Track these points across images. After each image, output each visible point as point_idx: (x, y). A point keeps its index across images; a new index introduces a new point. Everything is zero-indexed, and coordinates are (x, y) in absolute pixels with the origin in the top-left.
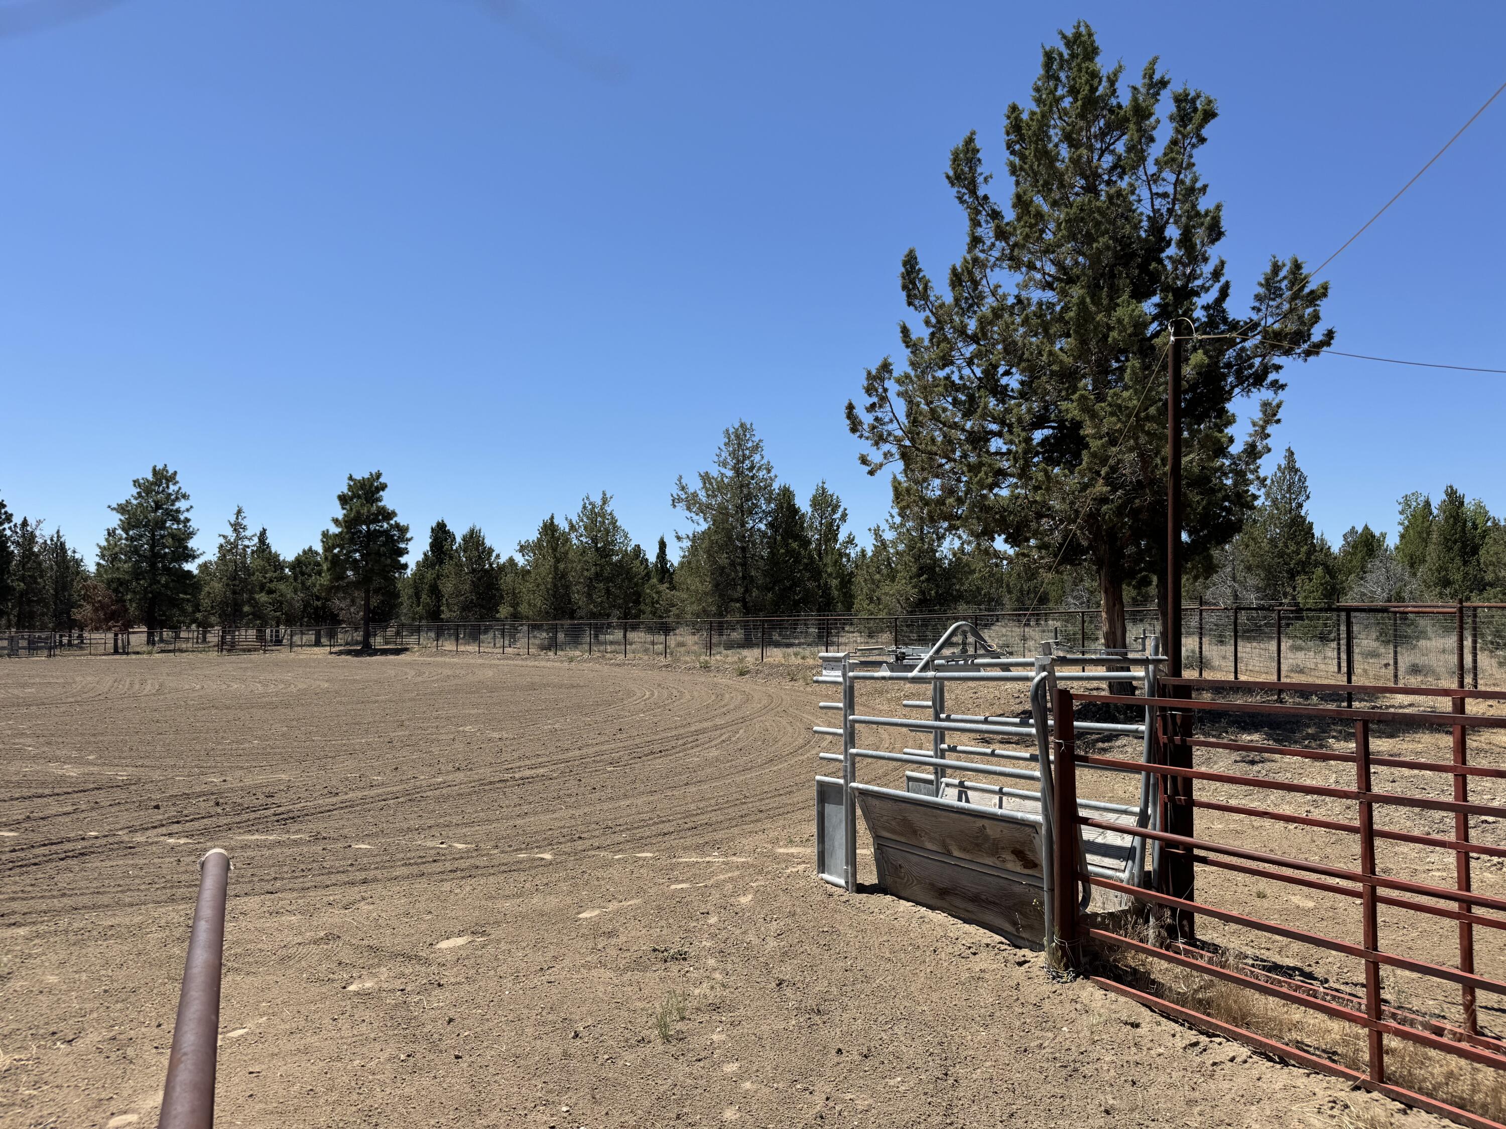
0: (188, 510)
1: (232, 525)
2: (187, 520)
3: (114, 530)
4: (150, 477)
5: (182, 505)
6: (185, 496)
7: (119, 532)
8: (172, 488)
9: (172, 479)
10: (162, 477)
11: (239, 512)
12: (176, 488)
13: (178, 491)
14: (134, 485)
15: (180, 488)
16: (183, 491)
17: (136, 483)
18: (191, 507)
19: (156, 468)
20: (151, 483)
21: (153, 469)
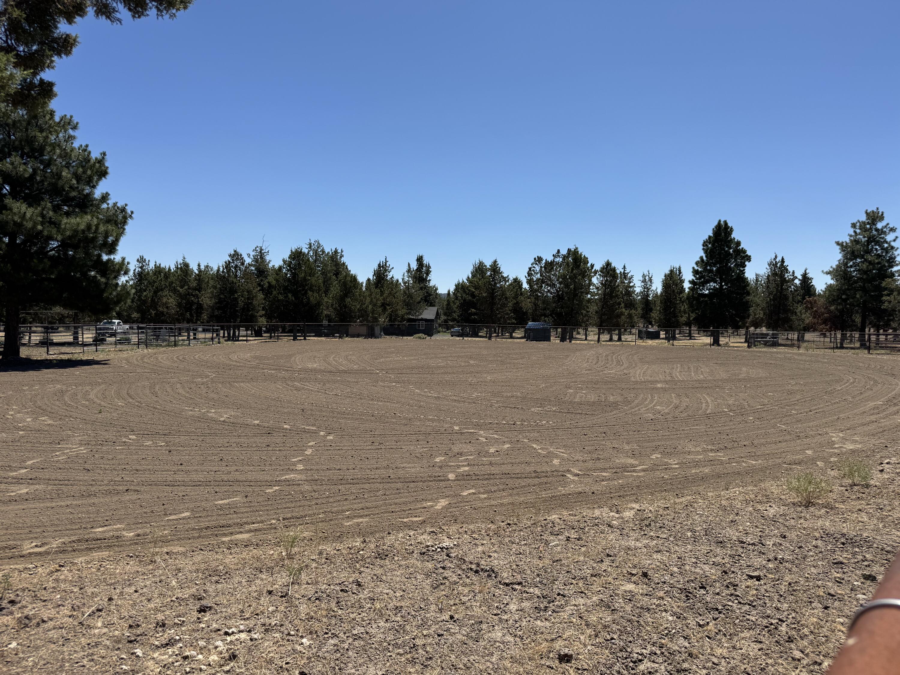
0: (894, 240)
2: (894, 248)
4: (863, 218)
5: (889, 237)
6: (893, 230)
8: (879, 225)
9: (881, 217)
10: (874, 218)
12: (884, 224)
13: (886, 227)
14: (852, 227)
15: (888, 224)
16: (891, 226)
17: (854, 225)
18: (897, 237)
19: (868, 211)
20: (864, 223)
21: (866, 212)
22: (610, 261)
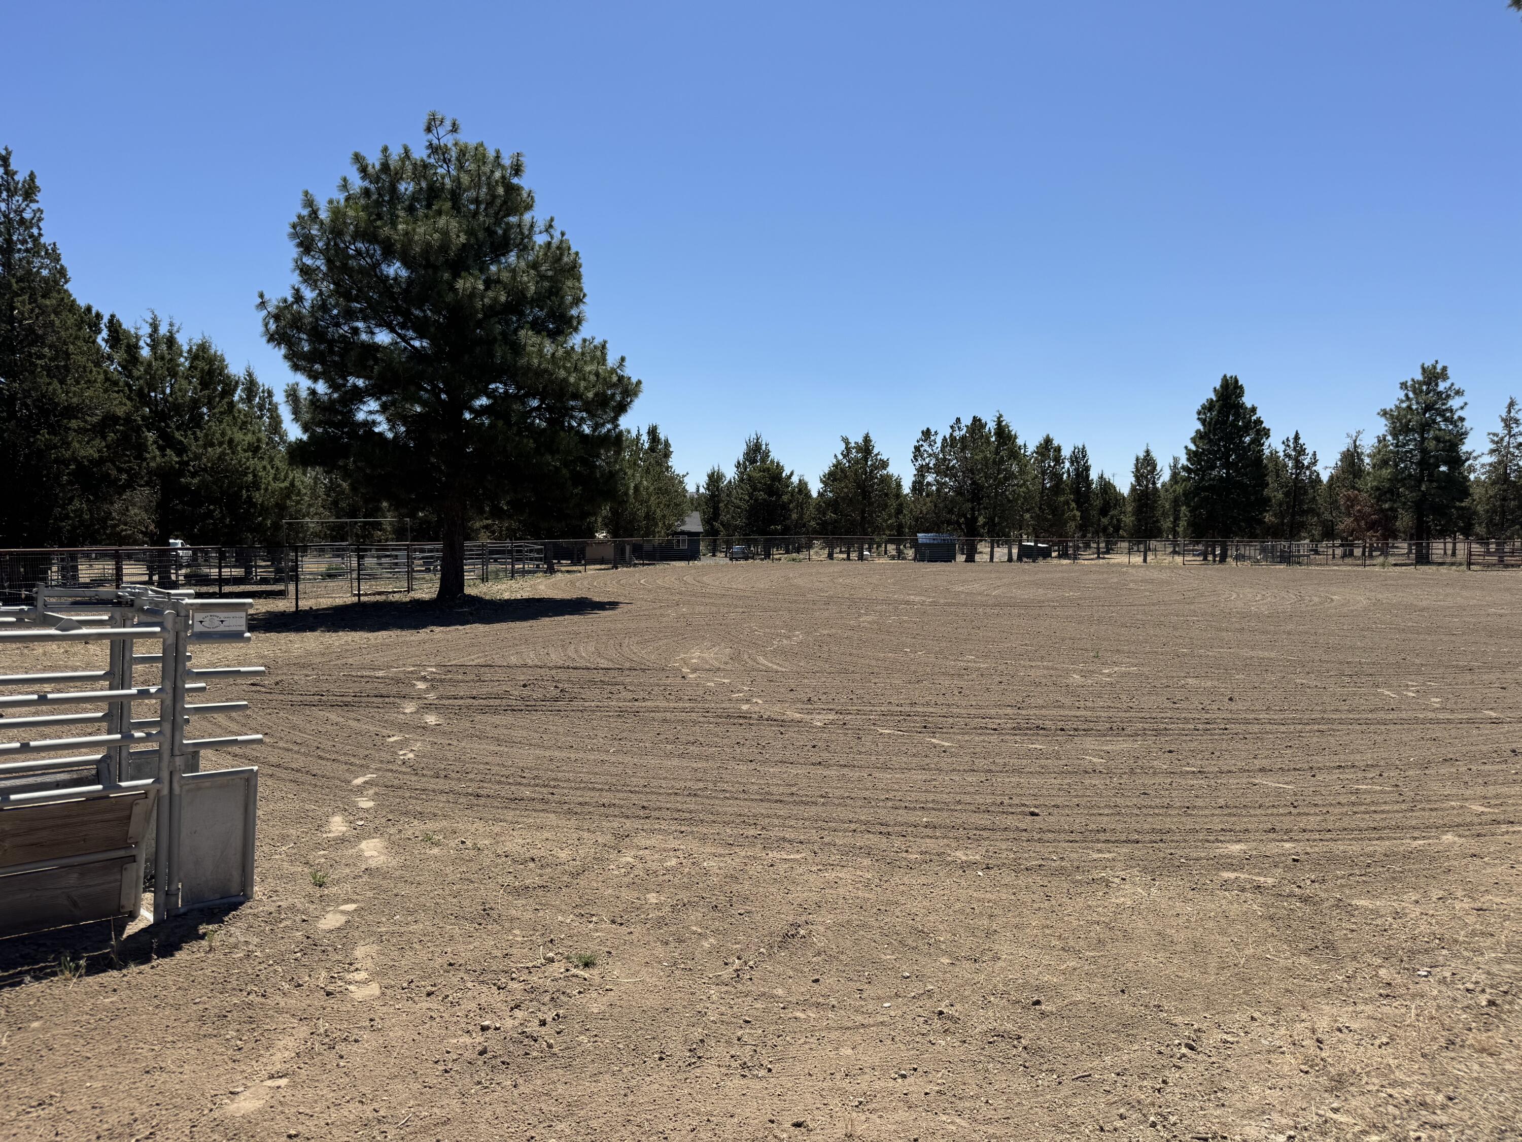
0: (1462, 408)
1: (1503, 420)
2: (1462, 419)
3: (1384, 436)
4: (1419, 377)
5: (1455, 403)
6: (1458, 393)
7: (1389, 438)
8: (1442, 386)
9: (1443, 375)
10: (1433, 376)
11: (1512, 404)
12: (1447, 384)
13: (1450, 388)
14: (1401, 388)
15: (1452, 384)
16: (1456, 387)
17: (1404, 385)
18: (1466, 404)
19: (1426, 366)
20: (1419, 383)
21: (1423, 368)
22: (1051, 437)
